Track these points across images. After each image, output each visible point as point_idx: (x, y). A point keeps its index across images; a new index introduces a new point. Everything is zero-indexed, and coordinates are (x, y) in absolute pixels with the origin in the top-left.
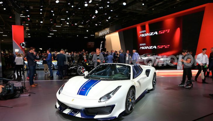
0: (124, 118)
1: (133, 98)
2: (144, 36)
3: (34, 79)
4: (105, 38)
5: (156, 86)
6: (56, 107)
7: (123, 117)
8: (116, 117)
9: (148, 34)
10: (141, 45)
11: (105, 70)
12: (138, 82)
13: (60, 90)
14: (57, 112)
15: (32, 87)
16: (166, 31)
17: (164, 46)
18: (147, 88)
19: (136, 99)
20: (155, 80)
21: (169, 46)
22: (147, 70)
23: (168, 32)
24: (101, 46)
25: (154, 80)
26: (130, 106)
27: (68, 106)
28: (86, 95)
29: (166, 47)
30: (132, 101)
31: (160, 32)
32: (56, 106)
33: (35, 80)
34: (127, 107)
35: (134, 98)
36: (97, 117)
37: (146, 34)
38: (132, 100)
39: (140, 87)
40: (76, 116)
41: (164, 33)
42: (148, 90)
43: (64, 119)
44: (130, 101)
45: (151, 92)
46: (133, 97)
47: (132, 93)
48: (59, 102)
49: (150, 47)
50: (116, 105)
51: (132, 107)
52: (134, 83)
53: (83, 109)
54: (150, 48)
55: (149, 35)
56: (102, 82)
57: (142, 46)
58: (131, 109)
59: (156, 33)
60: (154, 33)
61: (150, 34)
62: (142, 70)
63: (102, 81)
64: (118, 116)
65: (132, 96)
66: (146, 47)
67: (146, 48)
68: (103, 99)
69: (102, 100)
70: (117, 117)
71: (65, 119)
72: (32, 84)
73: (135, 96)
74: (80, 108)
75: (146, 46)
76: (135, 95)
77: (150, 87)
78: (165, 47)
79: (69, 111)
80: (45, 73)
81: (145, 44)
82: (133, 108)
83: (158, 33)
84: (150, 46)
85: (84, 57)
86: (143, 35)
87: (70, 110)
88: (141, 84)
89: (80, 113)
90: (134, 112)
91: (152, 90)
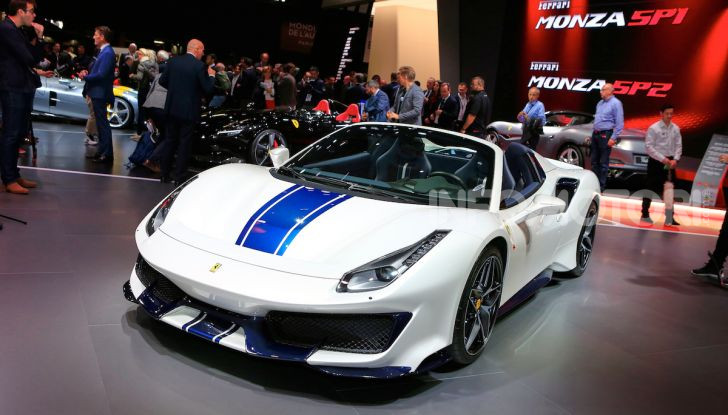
0: (439, 382)
1: (492, 294)
2: (556, 26)
3: (19, 160)
4: (373, 13)
5: (591, 261)
6: (128, 293)
7: (435, 376)
8: (406, 369)
9: (578, 18)
10: (535, 66)
11: (365, 154)
12: (523, 225)
13: (154, 216)
14: (130, 315)
15: (9, 191)
16: (670, 13)
17: (646, 86)
18: (551, 263)
19: (502, 303)
20: (592, 235)
21: (667, 87)
22: (562, 180)
23: (678, 21)
24: (347, 47)
25: (587, 233)
26: (476, 329)
27: (187, 292)
28: (280, 253)
29: (652, 93)
30: (486, 309)
31: (636, 15)
32: (127, 286)
33: (25, 163)
34: (461, 329)
35: (495, 295)
36: (320, 357)
37: (567, 18)
38: (484, 303)
39: (528, 250)
40: (223, 342)
41: (655, 21)
42: (556, 274)
43: (163, 353)
44: (478, 307)
45: (565, 283)
46: (490, 290)
47: (491, 275)
48: (147, 271)
49: (576, 83)
50: (415, 314)
51: (479, 337)
52: (502, 227)
53: (255, 314)
54: (579, 88)
55: (582, 25)
56: (356, 201)
57: (538, 74)
58: (478, 344)
59: (619, 19)
60: (610, 20)
61: (590, 19)
62: (543, 175)
63: (355, 198)
64: (418, 369)
65: (487, 288)
66: (556, 80)
67: (560, 83)
68: (360, 281)
69: (352, 285)
70: (413, 370)
71: (165, 349)
72: (12, 181)
73: (500, 289)
74: (245, 308)
75: (559, 74)
76: (501, 282)
77: (567, 260)
78: (648, 90)
79: (192, 319)
80: (86, 138)
81: (554, 66)
82: (486, 340)
83: (627, 19)
84: (577, 77)
85: (263, 89)
86: (553, 22)
87: (197, 312)
88: (533, 239)
89: (241, 329)
90: (486, 358)
91: (570, 275)
